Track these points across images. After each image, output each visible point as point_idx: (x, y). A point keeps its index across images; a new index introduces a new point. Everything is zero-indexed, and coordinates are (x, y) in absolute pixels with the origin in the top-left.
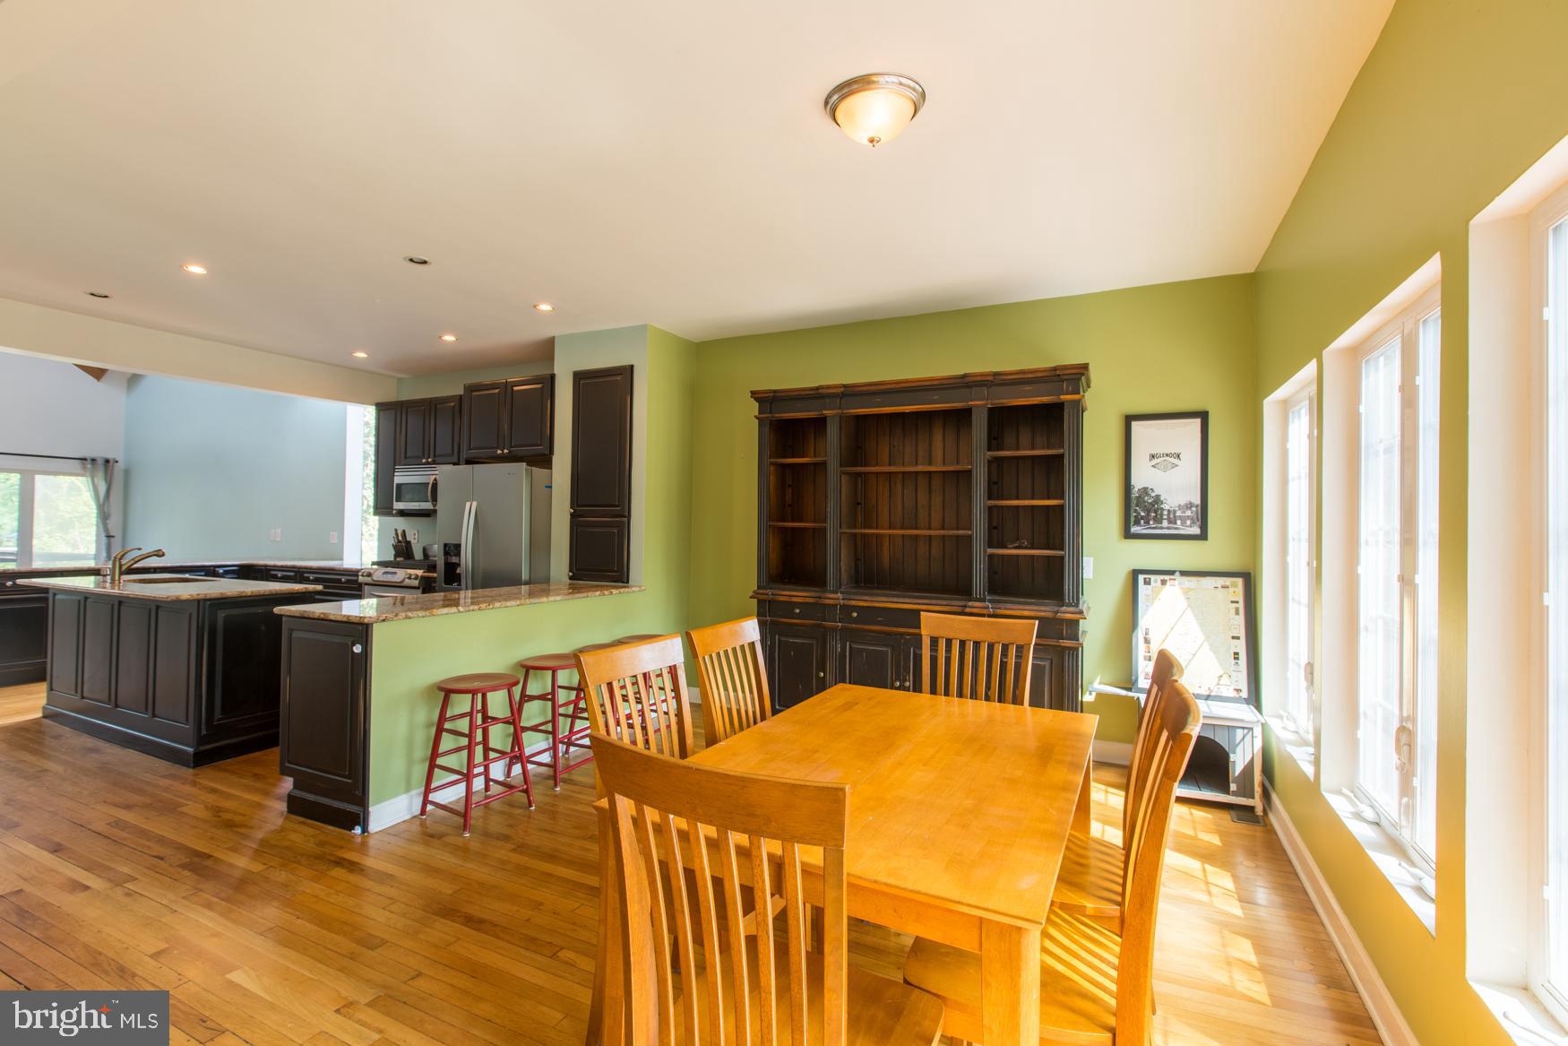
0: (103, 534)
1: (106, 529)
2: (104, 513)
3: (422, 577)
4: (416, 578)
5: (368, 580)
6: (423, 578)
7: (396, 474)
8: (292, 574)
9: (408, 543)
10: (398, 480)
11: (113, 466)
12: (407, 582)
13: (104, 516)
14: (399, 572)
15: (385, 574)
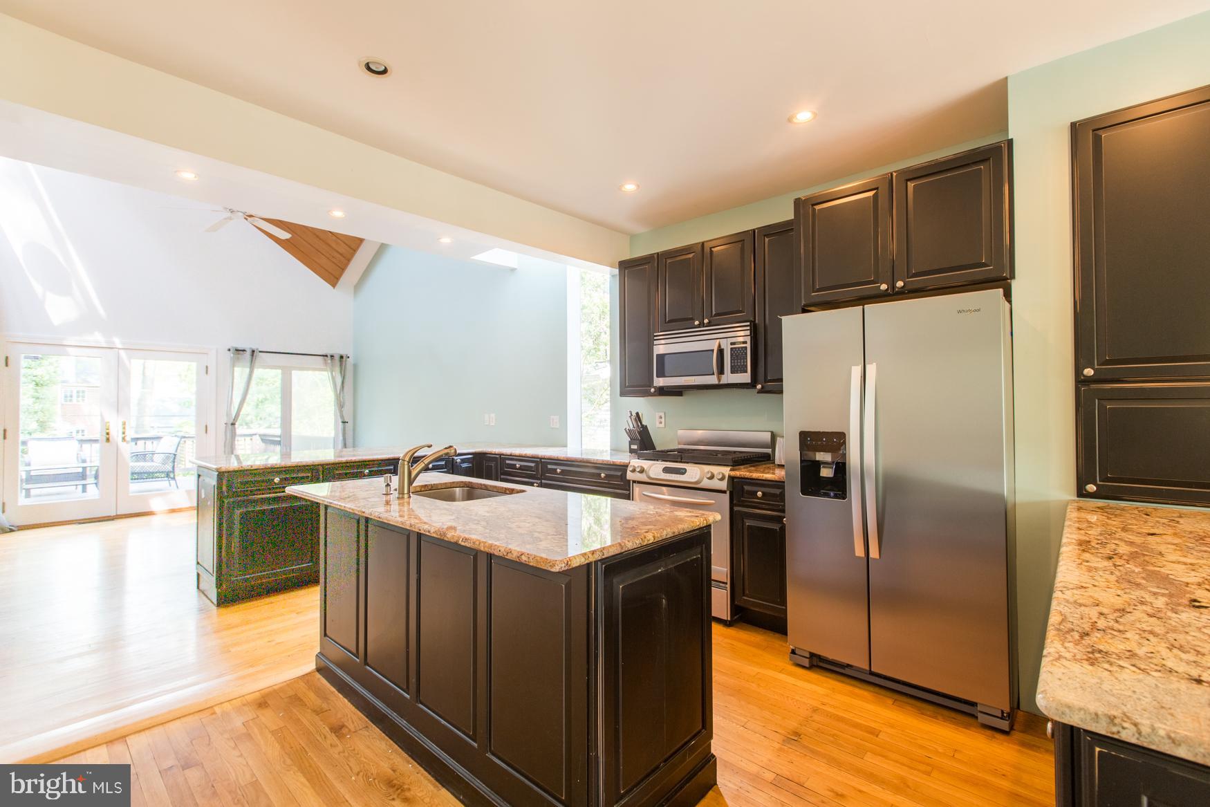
0: (340, 421)
1: (342, 416)
2: (340, 402)
3: (730, 477)
4: (722, 479)
5: (643, 477)
6: (732, 479)
7: (655, 342)
8: (533, 465)
9: (645, 428)
10: (660, 348)
11: (346, 361)
12: (706, 483)
13: (340, 405)
14: (690, 468)
15: (666, 470)
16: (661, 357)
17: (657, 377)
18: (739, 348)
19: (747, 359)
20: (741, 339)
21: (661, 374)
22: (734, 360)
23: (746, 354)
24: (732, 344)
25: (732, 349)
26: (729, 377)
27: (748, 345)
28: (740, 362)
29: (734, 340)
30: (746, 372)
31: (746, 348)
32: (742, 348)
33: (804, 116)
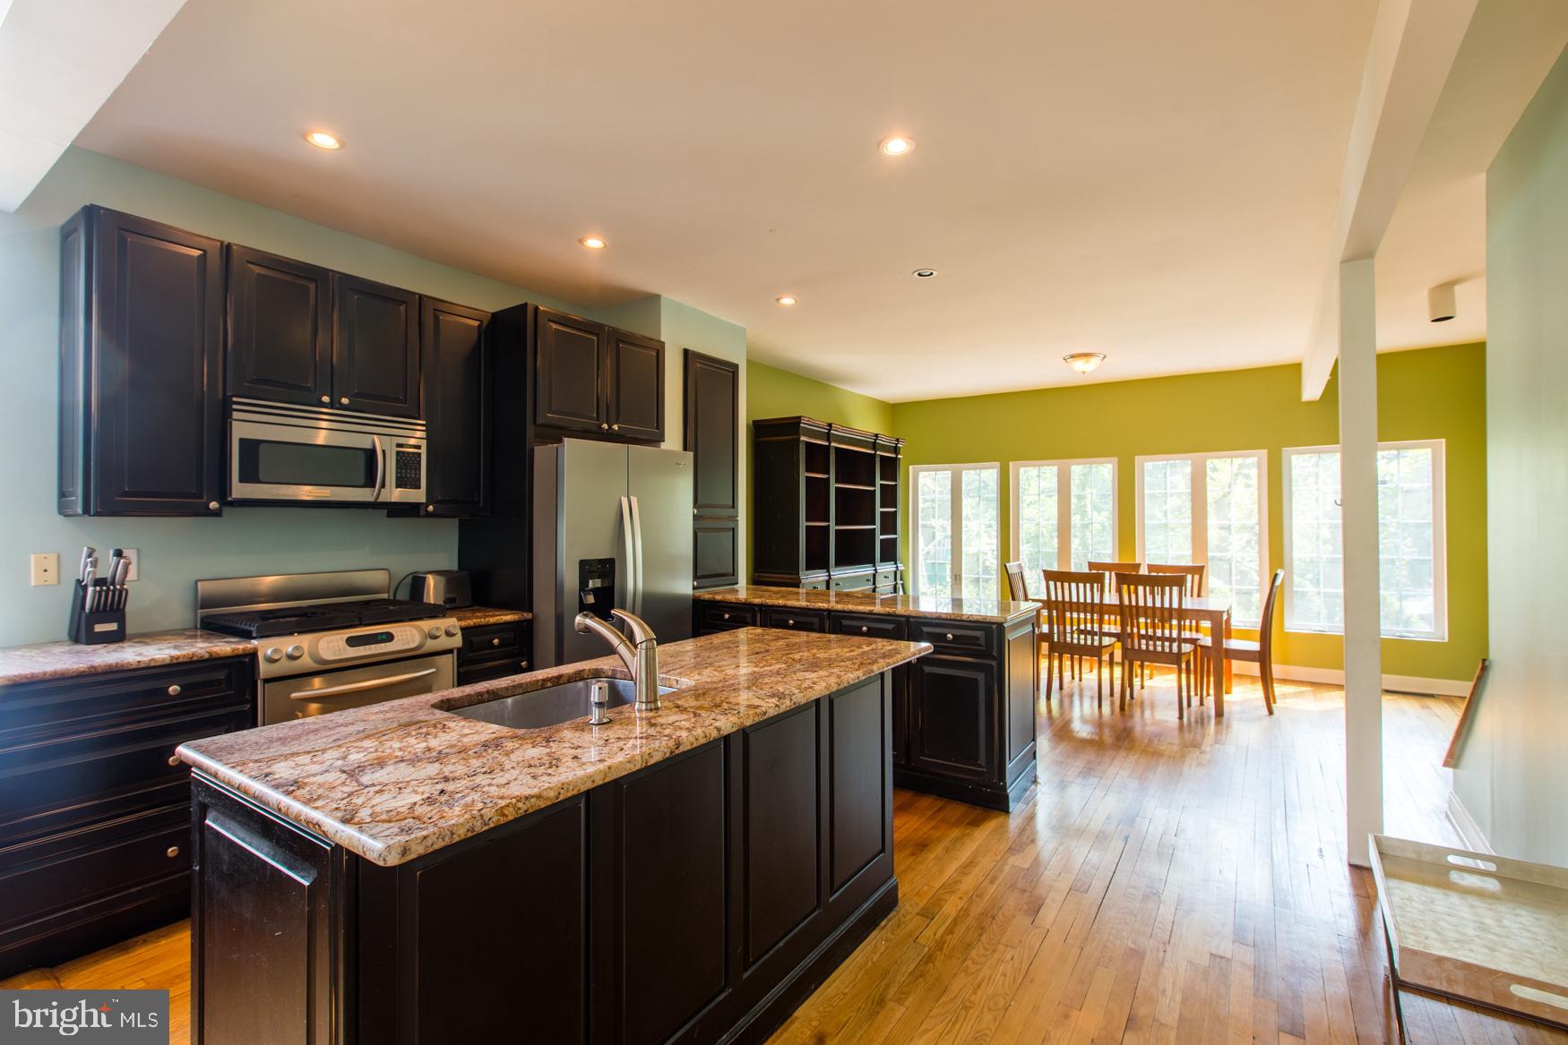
6: (467, 631)
7: (235, 415)
10: (246, 429)
14: (398, 629)
15: (352, 642)
16: (250, 447)
17: (242, 480)
18: (409, 453)
19: (420, 470)
20: (412, 441)
21: (249, 475)
22: (401, 469)
23: (419, 463)
24: (399, 445)
25: (398, 453)
26: (395, 494)
27: (423, 451)
28: (410, 474)
29: (402, 441)
30: (419, 487)
31: (419, 454)
32: (414, 453)
33: (594, 243)
